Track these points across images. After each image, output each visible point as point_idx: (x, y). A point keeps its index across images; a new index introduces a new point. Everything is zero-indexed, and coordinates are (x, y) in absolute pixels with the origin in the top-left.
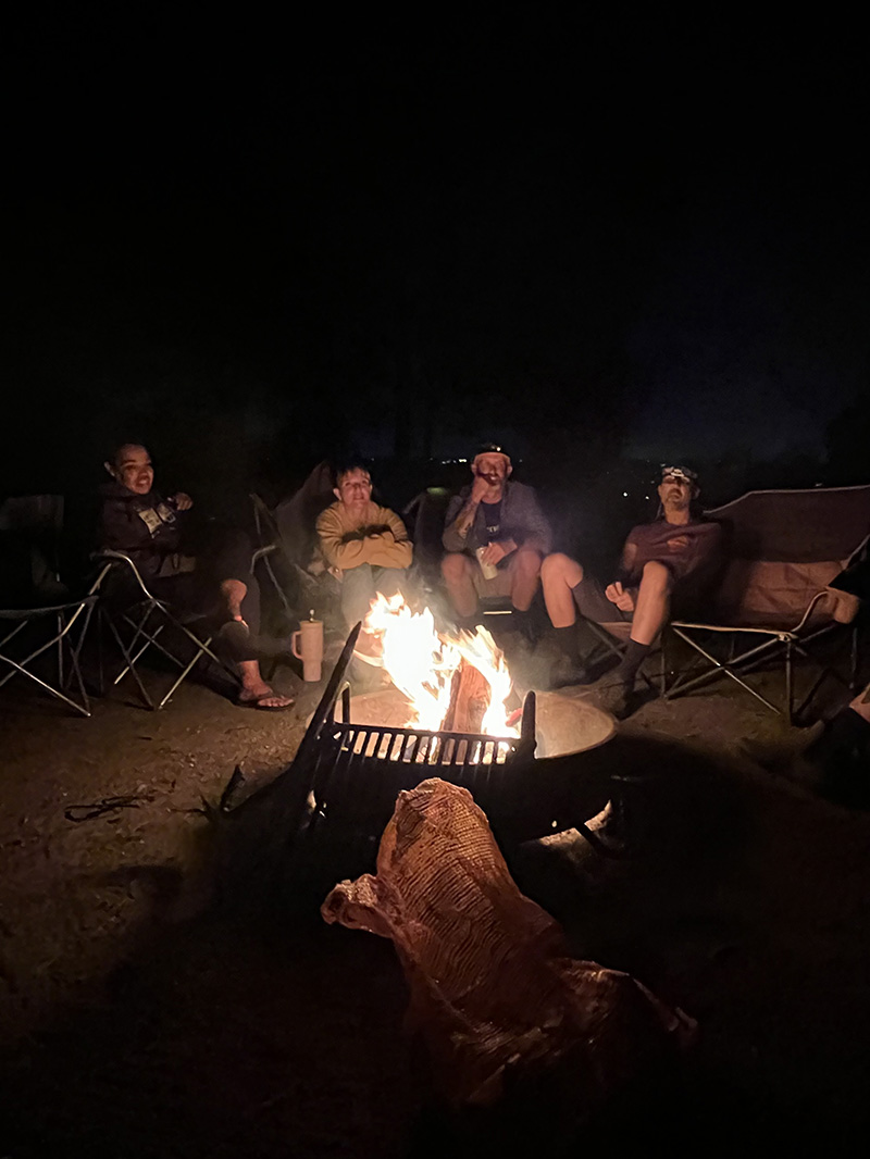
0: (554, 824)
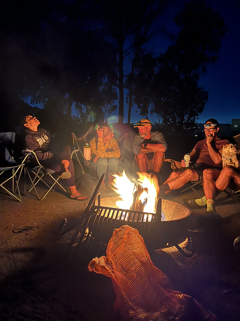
0: (168, 244)
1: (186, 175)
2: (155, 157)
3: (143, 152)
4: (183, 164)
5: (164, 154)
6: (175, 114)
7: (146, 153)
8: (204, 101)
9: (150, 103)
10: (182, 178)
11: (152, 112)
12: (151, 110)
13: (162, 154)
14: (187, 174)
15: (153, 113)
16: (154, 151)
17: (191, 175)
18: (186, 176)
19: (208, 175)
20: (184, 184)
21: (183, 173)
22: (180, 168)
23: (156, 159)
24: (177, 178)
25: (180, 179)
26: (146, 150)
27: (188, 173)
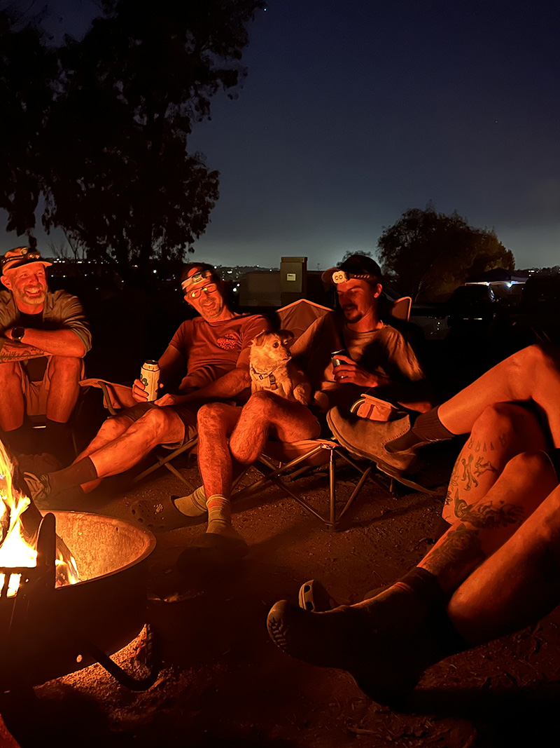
0: (79, 658)
1: (146, 428)
2: (51, 374)
3: (10, 357)
4: (139, 392)
5: (81, 363)
6: (124, 234)
7: (21, 362)
8: (207, 199)
9: (41, 193)
10: (134, 437)
11: (46, 223)
12: (44, 217)
13: (75, 363)
14: (151, 425)
15: (52, 227)
16: (46, 354)
17: (162, 426)
18: (148, 432)
19: (212, 422)
20: (140, 456)
21: (138, 421)
22: (130, 404)
23: (54, 378)
24: (119, 438)
25: (128, 440)
26: (20, 352)
27: (154, 422)
